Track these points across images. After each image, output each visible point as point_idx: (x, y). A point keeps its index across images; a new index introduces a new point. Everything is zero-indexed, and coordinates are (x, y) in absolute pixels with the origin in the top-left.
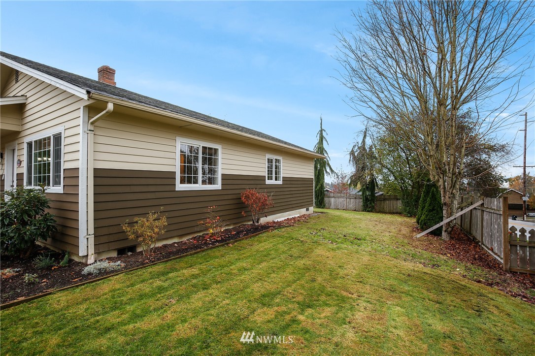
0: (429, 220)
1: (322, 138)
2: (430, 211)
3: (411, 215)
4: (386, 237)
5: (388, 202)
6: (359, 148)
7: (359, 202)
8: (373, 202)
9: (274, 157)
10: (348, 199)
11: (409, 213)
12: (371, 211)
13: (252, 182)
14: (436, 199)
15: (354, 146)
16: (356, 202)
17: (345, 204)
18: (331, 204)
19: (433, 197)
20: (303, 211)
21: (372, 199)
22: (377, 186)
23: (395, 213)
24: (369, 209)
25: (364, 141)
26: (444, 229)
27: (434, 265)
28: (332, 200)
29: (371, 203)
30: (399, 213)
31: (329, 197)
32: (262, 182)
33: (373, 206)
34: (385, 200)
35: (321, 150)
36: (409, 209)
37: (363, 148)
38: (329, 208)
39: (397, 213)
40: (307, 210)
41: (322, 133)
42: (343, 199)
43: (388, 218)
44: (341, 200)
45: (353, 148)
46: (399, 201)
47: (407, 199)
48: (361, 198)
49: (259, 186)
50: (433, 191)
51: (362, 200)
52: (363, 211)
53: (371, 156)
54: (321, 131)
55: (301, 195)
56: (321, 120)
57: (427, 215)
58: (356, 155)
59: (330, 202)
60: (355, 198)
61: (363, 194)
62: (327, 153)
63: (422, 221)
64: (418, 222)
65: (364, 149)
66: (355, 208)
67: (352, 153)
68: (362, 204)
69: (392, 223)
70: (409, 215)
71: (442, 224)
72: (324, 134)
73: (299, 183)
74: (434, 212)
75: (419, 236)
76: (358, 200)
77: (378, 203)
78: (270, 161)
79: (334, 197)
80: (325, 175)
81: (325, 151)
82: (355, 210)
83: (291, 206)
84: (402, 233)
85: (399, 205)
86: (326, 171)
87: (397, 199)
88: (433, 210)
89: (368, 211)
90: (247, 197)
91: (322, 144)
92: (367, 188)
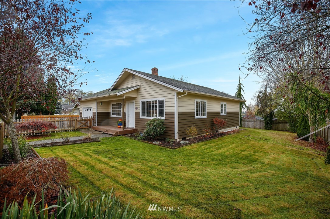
0: (303, 133)
1: (240, 89)
2: (304, 129)
3: (295, 131)
4: (280, 140)
5: (280, 124)
6: (263, 94)
7: (262, 124)
8: (272, 124)
9: (223, 103)
10: (256, 123)
11: (293, 130)
12: (270, 129)
13: (216, 115)
14: (307, 123)
15: (260, 93)
16: (260, 124)
17: (254, 125)
18: (245, 125)
19: (305, 122)
20: (234, 128)
21: (271, 122)
22: (274, 115)
23: (285, 131)
24: (269, 128)
25: (266, 90)
26: (310, 137)
27: (301, 149)
28: (246, 123)
29: (270, 125)
30: (288, 131)
31: (244, 121)
32: (219, 114)
33: (271, 127)
34: (279, 123)
35: (239, 95)
36: (294, 128)
37: (265, 93)
38: (244, 127)
39: (286, 131)
40: (236, 127)
41: (240, 86)
42: (253, 122)
43: (281, 133)
44: (251, 123)
45: (259, 94)
46: (288, 124)
47: (293, 123)
48: (264, 122)
49: (218, 116)
50: (306, 119)
51: (264, 123)
52: (265, 129)
53: (271, 99)
54: (240, 84)
55: (234, 120)
56: (240, 78)
57: (302, 131)
58: (261, 97)
59: (244, 123)
60: (260, 122)
61: (265, 119)
62: (243, 97)
63: (299, 134)
64: (297, 135)
65: (266, 95)
66: (260, 127)
67: (258, 97)
68: (264, 125)
69: (283, 135)
70: (294, 132)
71: (309, 135)
72: (241, 86)
73: (233, 114)
74: (306, 129)
75: (297, 140)
76: (262, 123)
77: (274, 125)
78: (222, 105)
79: (247, 121)
80: (242, 108)
81: (242, 96)
82: (260, 129)
83: (229, 125)
84: (288, 139)
85: (288, 126)
86: (242, 106)
87: (287, 123)
88: (305, 128)
89: (268, 129)
90: (216, 121)
91: (241, 92)
92: (268, 116)
